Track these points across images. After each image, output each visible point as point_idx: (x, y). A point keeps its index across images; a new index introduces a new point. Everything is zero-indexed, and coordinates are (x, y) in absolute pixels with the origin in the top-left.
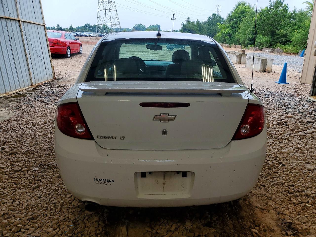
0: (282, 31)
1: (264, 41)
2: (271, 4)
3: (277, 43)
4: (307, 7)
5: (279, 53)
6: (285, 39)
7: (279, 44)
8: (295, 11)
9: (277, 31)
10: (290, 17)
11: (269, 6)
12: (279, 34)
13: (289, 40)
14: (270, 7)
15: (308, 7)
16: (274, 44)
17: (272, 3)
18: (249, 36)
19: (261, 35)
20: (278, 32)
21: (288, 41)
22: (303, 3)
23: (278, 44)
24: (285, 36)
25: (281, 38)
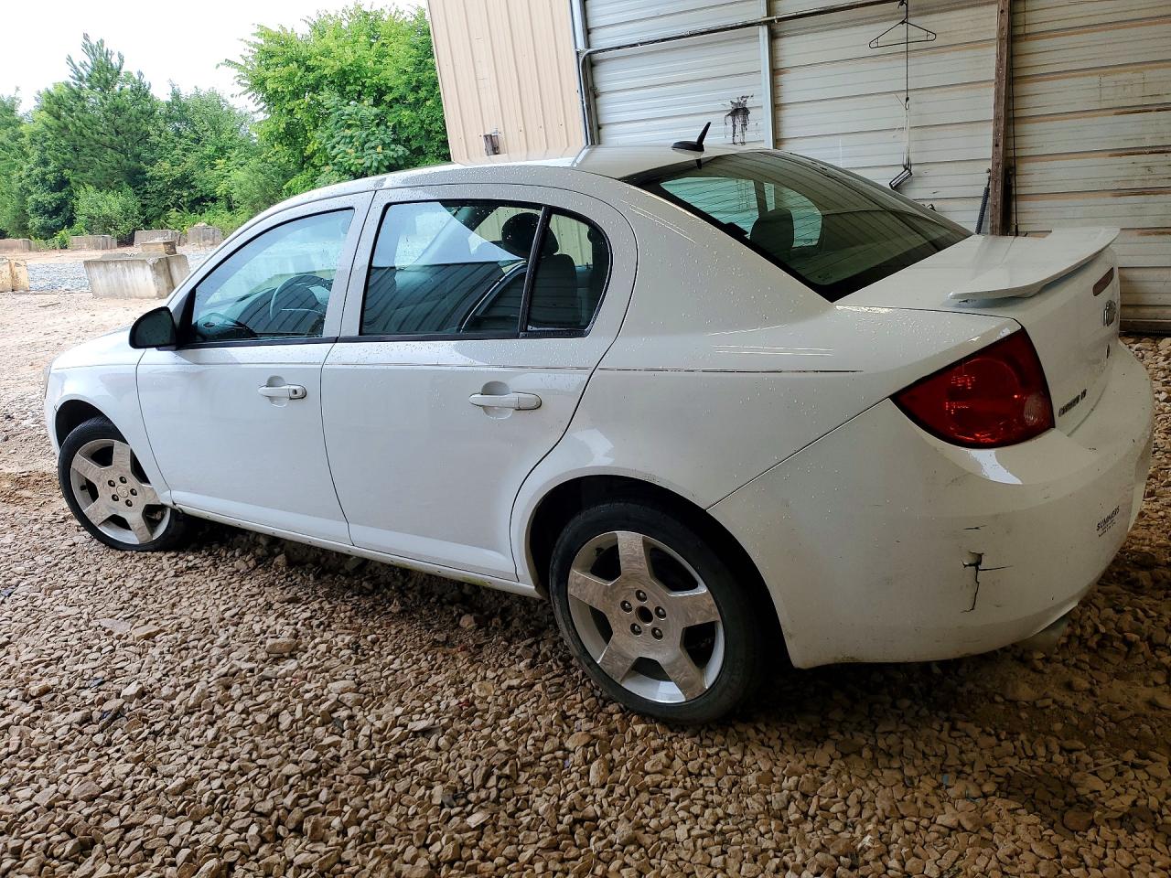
0: (166, 165)
1: (117, 207)
2: (78, 72)
3: (167, 208)
4: (235, 78)
5: (210, 242)
6: (190, 194)
7: (177, 211)
8: (176, 96)
9: (148, 168)
10: (169, 118)
11: (73, 77)
12: (161, 178)
13: (204, 194)
14: (77, 82)
15: (238, 78)
16: (159, 216)
17: (82, 70)
18: (34, 196)
19: (90, 188)
20: (152, 171)
21: (202, 199)
22: (218, 66)
23: (173, 213)
24: (184, 182)
25: (175, 191)
